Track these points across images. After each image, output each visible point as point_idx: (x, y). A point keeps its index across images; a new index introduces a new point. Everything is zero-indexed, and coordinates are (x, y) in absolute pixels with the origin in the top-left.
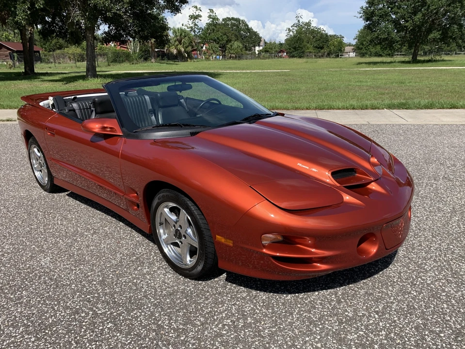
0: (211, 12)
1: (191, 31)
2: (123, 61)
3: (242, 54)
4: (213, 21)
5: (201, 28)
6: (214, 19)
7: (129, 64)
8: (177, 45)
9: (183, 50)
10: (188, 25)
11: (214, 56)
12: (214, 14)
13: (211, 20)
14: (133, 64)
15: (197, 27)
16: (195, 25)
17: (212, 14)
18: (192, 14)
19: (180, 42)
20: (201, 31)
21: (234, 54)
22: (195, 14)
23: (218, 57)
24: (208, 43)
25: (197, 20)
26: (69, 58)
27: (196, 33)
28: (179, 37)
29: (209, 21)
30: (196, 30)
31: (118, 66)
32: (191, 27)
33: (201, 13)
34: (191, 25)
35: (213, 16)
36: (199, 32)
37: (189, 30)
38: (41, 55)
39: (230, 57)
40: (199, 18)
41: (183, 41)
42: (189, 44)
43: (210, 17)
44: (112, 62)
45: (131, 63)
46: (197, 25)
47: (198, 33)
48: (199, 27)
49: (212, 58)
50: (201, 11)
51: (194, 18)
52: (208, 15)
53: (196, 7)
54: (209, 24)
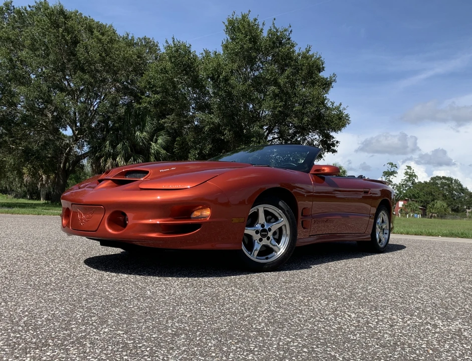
0: (408, 168)
3: (445, 214)
4: (409, 178)
5: (395, 185)
6: (410, 175)
11: (412, 215)
12: (412, 172)
13: (408, 176)
15: (391, 183)
17: (409, 171)
18: (386, 171)
20: (395, 187)
21: (436, 214)
22: (390, 170)
23: (416, 215)
24: (401, 199)
25: (392, 177)
29: (405, 177)
33: (396, 170)
35: (410, 173)
39: (431, 217)
40: (395, 175)
43: (406, 173)
46: (391, 181)
48: (394, 183)
49: (409, 216)
50: (397, 167)
51: (389, 174)
52: (405, 171)
53: (391, 164)
54: (405, 180)
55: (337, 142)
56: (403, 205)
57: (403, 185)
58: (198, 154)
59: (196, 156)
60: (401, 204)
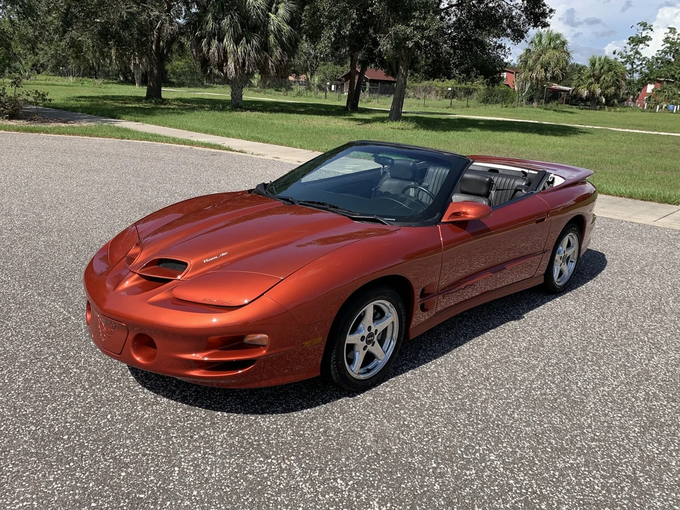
0: (670, 32)
1: (627, 62)
4: (670, 48)
5: (644, 59)
6: (673, 44)
8: (591, 84)
9: (599, 91)
10: (624, 54)
11: (665, 105)
12: (676, 37)
13: (669, 45)
14: (506, 107)
15: (638, 56)
16: (637, 53)
17: (671, 36)
18: (635, 36)
19: (598, 80)
20: (644, 62)
22: (640, 35)
23: (671, 106)
24: (652, 81)
25: (641, 46)
27: (635, 66)
28: (597, 72)
29: (664, 46)
30: (636, 61)
31: (481, 108)
32: (629, 57)
33: (650, 34)
34: (629, 53)
35: (674, 39)
36: (641, 64)
37: (623, 60)
40: (647, 42)
41: (602, 78)
42: (614, 82)
43: (667, 40)
46: (639, 53)
47: (638, 66)
48: (643, 56)
49: (661, 108)
50: (652, 30)
51: (637, 41)
52: (664, 37)
53: (644, 25)
54: (663, 51)
55: (551, 11)
56: (653, 91)
57: (657, 59)
58: (335, 35)
59: (331, 39)
60: (650, 88)
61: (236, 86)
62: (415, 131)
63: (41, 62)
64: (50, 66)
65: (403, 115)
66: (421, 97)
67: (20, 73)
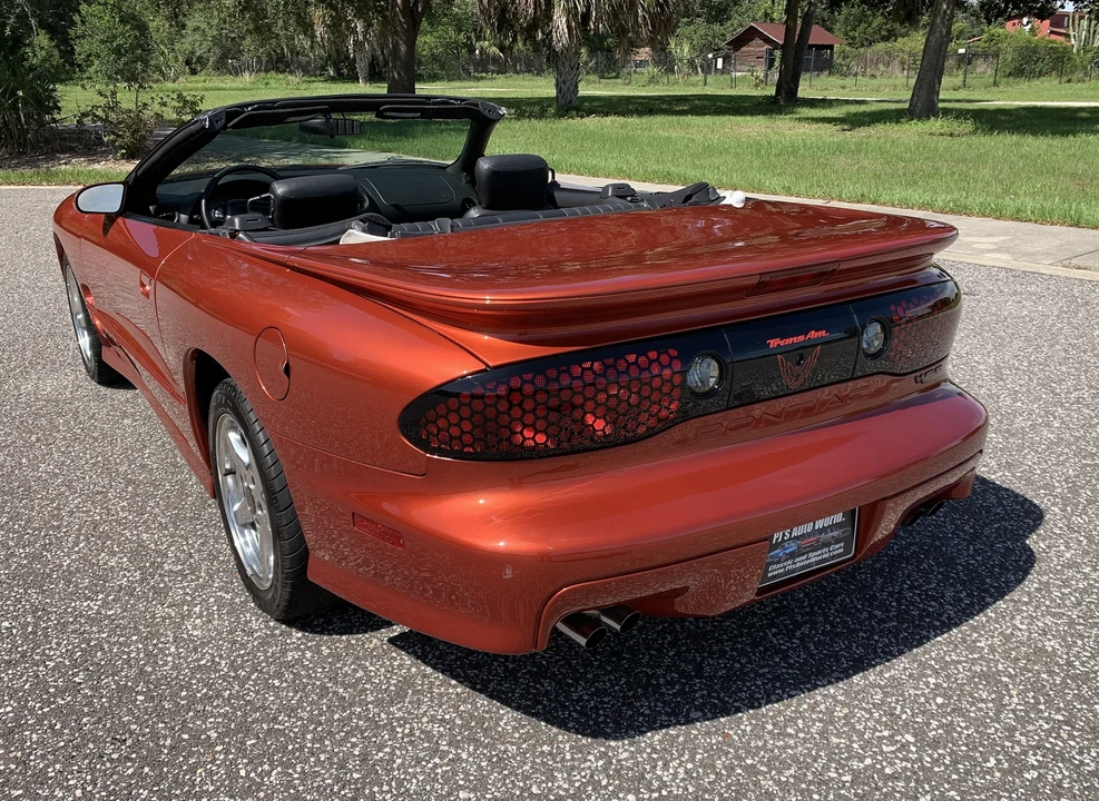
2: (1041, 74)
7: (1056, 82)
14: (1069, 81)
26: (903, 63)
31: (1024, 85)
38: (835, 56)
44: (1010, 74)
45: (1065, 79)
61: (567, 64)
62: (975, 140)
63: (198, 54)
64: (212, 60)
65: (941, 105)
66: (878, 74)
67: (161, 72)
